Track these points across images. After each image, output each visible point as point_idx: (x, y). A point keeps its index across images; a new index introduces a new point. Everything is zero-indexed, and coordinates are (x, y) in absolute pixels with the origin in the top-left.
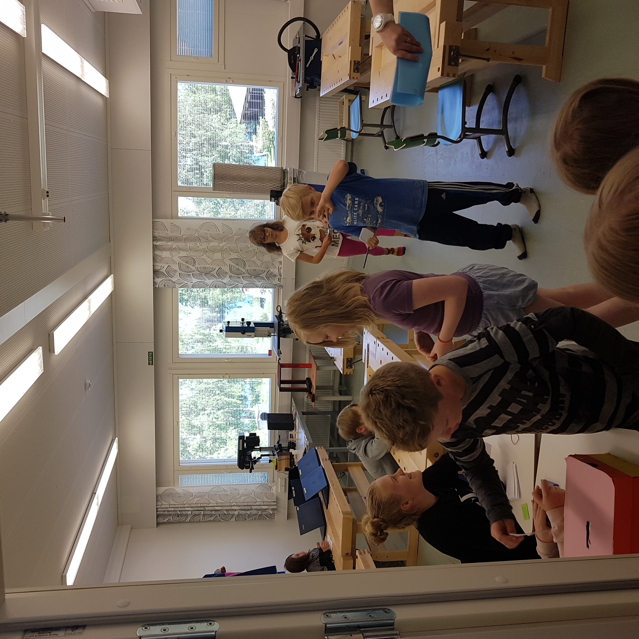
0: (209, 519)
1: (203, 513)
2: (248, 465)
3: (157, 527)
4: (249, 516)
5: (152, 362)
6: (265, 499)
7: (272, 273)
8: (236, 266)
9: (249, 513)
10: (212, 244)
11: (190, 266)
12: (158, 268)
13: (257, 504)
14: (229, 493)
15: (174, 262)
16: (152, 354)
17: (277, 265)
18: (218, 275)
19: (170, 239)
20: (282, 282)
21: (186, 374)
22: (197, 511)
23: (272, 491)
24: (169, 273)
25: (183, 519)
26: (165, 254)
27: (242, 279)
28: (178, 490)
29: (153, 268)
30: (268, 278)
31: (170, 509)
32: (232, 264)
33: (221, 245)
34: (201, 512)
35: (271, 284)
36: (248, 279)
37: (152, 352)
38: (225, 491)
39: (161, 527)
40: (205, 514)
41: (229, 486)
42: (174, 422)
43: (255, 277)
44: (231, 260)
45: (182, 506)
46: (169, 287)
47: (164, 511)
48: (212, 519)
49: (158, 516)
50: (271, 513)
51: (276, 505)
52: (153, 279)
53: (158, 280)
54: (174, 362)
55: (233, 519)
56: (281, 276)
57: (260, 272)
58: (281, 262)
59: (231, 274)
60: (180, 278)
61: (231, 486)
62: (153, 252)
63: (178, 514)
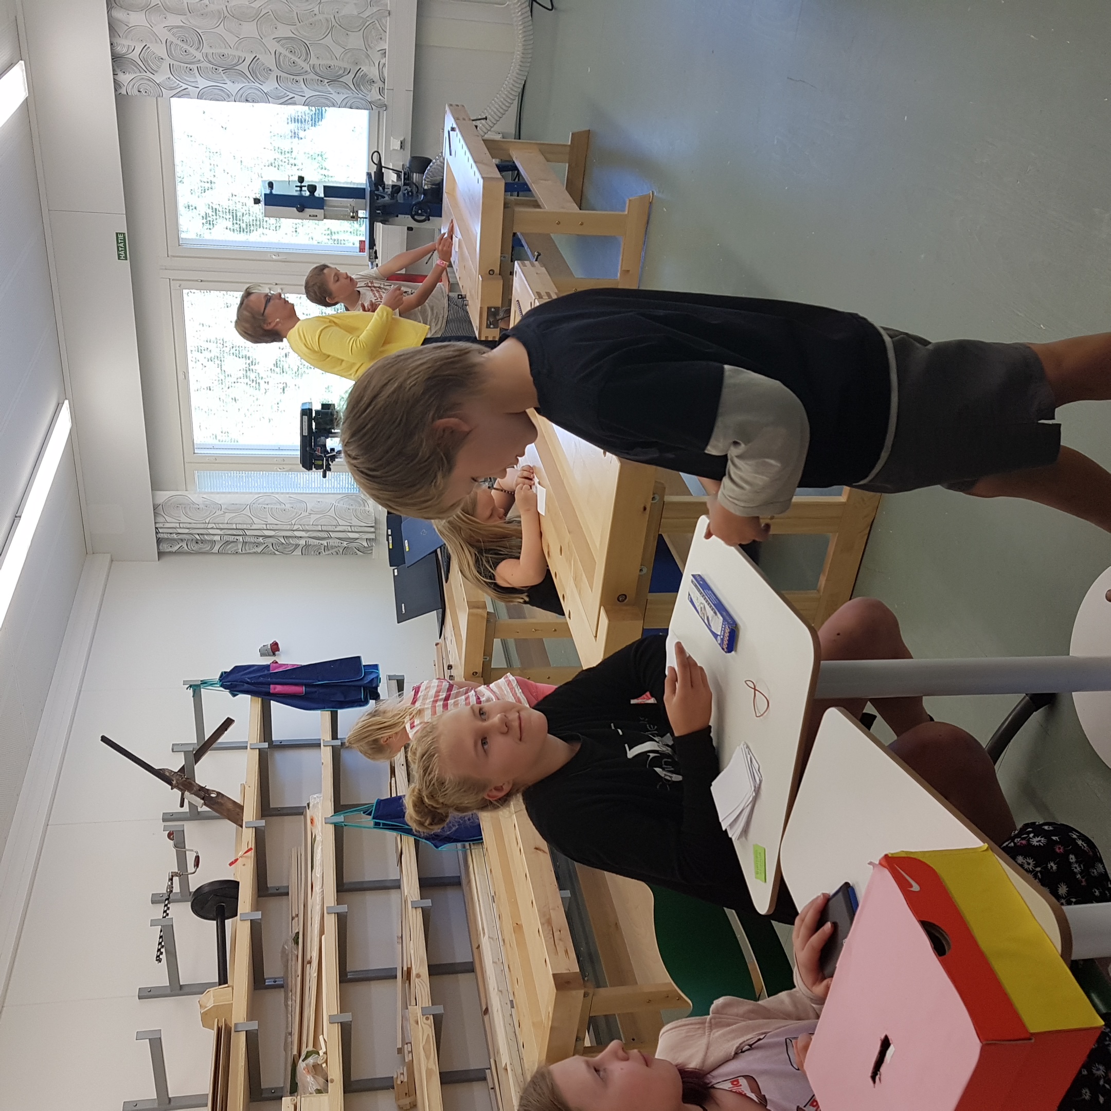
0: (254, 550)
1: (241, 540)
2: (320, 463)
3: (159, 560)
4: (326, 548)
5: (126, 253)
6: (355, 522)
7: (365, 75)
8: (290, 55)
9: (326, 544)
10: (235, 2)
11: (192, 51)
12: (120, 50)
13: (338, 529)
14: (288, 506)
15: (157, 40)
16: (124, 237)
17: (376, 57)
18: (253, 73)
20: (385, 97)
21: (197, 281)
22: (230, 536)
23: (367, 508)
24: (148, 65)
25: (207, 548)
26: (136, 19)
27: (303, 86)
28: (194, 497)
29: (111, 48)
30: (357, 85)
31: (180, 531)
32: (281, 50)
33: (256, 5)
34: (238, 537)
35: (363, 99)
36: (316, 87)
37: (124, 234)
38: (280, 503)
39: (166, 559)
40: (246, 542)
41: (288, 496)
42: (179, 375)
43: (331, 82)
44: (278, 40)
45: (202, 526)
46: (149, 95)
47: (171, 533)
48: (259, 550)
49: (159, 541)
50: (366, 545)
51: (374, 532)
52: (114, 74)
53: (124, 78)
54: (170, 254)
55: (298, 552)
56: (384, 83)
57: (341, 72)
58: (385, 53)
59: (280, 73)
60: (172, 77)
61: (291, 496)
62: (108, 12)
63: (197, 539)
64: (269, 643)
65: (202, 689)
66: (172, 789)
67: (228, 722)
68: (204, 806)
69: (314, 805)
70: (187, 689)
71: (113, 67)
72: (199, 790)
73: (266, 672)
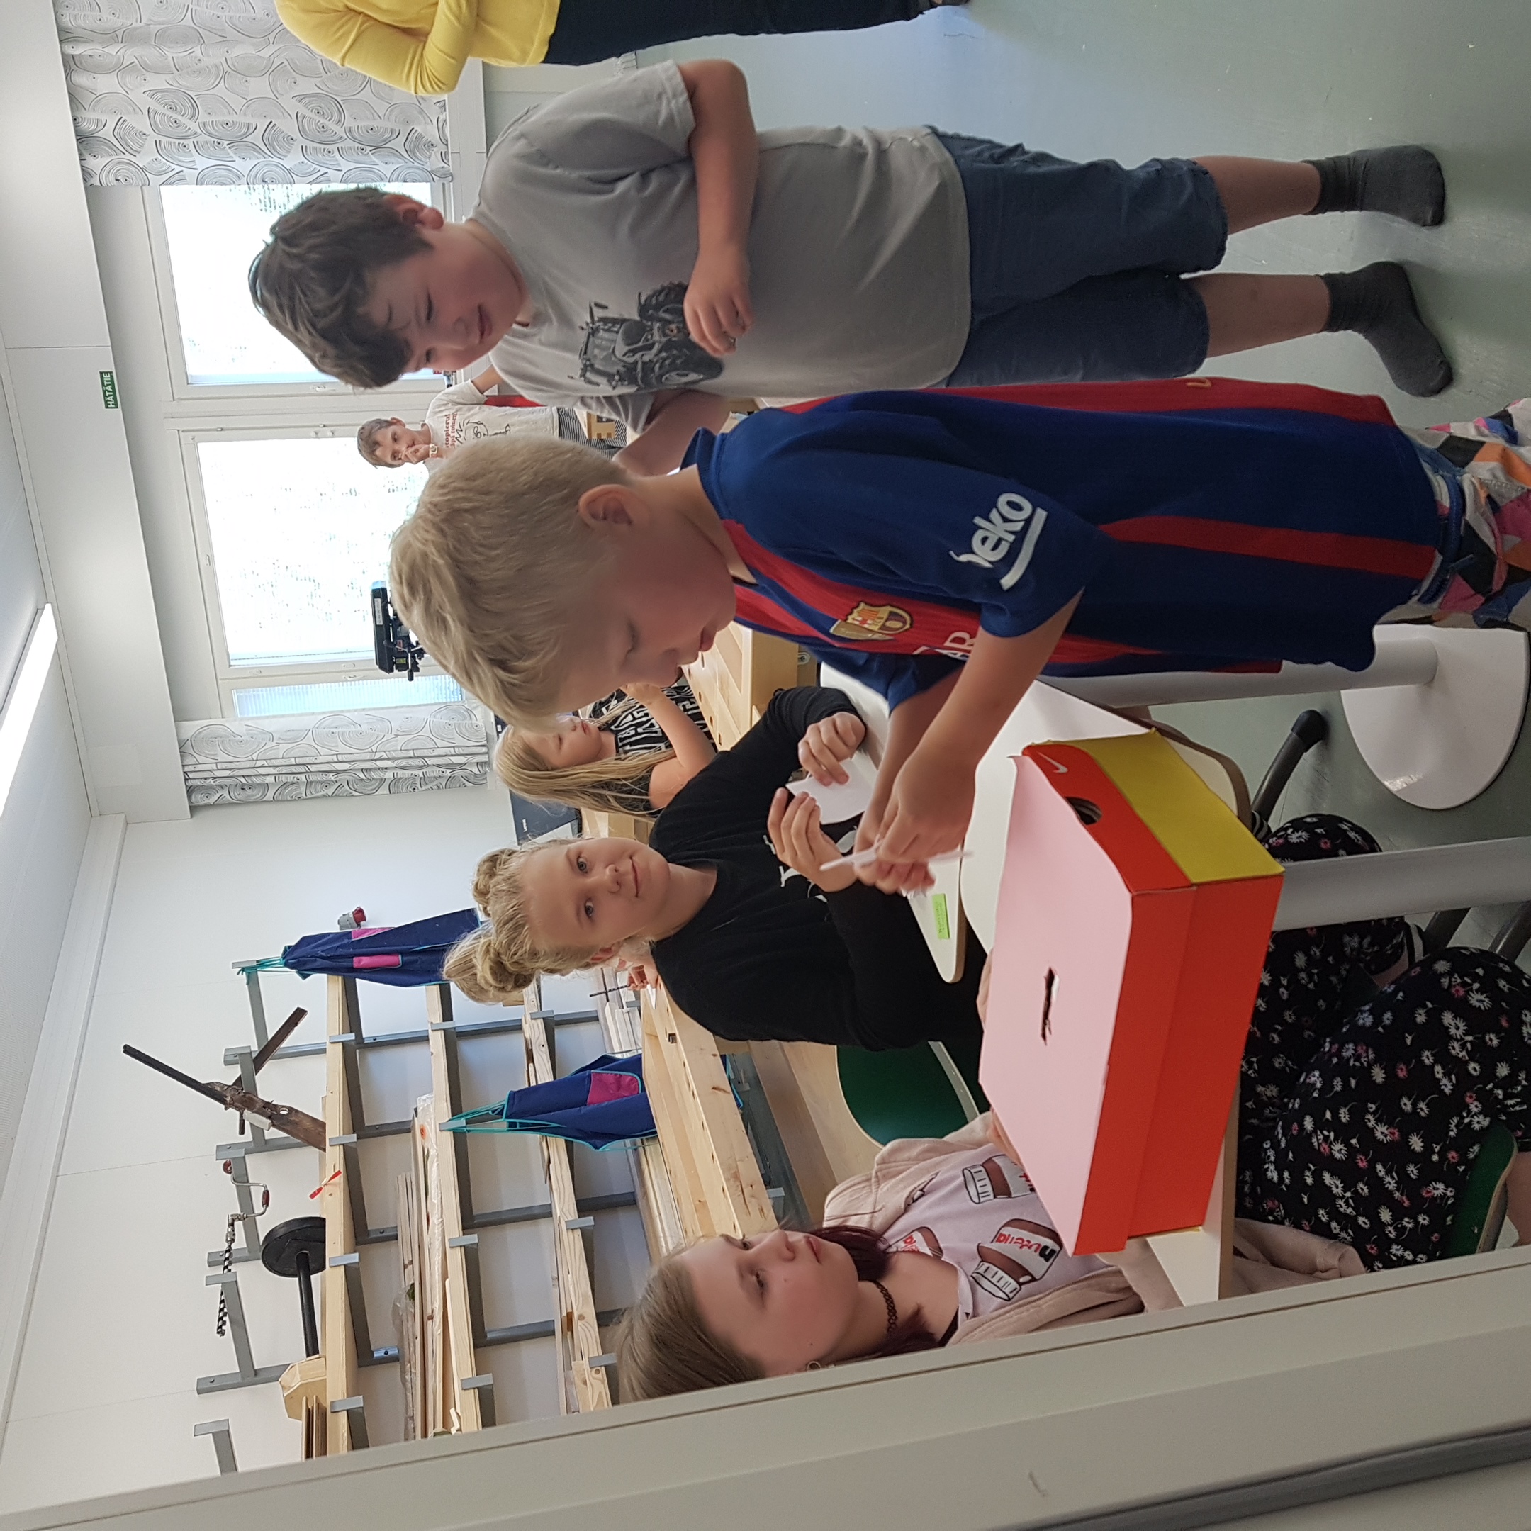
0: (323, 793)
1: (304, 779)
2: (403, 661)
3: (192, 817)
4: (423, 781)
5: (115, 399)
6: (460, 741)
7: (421, 137)
8: (317, 118)
9: (421, 775)
10: (237, 51)
11: (184, 120)
12: (86, 126)
13: (437, 752)
14: (365, 728)
15: (136, 109)
16: (112, 377)
17: (434, 113)
18: (269, 144)
19: (113, 36)
20: (450, 164)
21: (216, 430)
22: (288, 776)
23: (474, 721)
24: (126, 142)
25: (257, 794)
26: (105, 84)
27: (338, 157)
28: (235, 727)
29: (75, 127)
30: (410, 151)
31: (218, 774)
32: (303, 111)
33: (266, 53)
34: (299, 776)
35: (419, 168)
36: (358, 158)
37: (111, 373)
38: (354, 724)
39: (201, 816)
40: (311, 782)
41: (364, 713)
42: (200, 560)
43: (376, 148)
44: (300, 98)
45: (248, 764)
46: (131, 184)
47: (205, 779)
48: (330, 791)
49: (190, 791)
50: (477, 772)
51: (487, 753)
52: (81, 160)
53: (95, 164)
54: (176, 397)
55: (384, 790)
56: (447, 145)
57: (387, 135)
58: (445, 105)
59: (306, 143)
60: (160, 157)
61: (369, 713)
62: (66, 78)
63: (243, 784)
64: (350, 910)
65: (259, 973)
66: (226, 1109)
67: (299, 1014)
68: (272, 1128)
69: (423, 1109)
70: (238, 973)
71: (79, 150)
72: (264, 1107)
73: (346, 941)
